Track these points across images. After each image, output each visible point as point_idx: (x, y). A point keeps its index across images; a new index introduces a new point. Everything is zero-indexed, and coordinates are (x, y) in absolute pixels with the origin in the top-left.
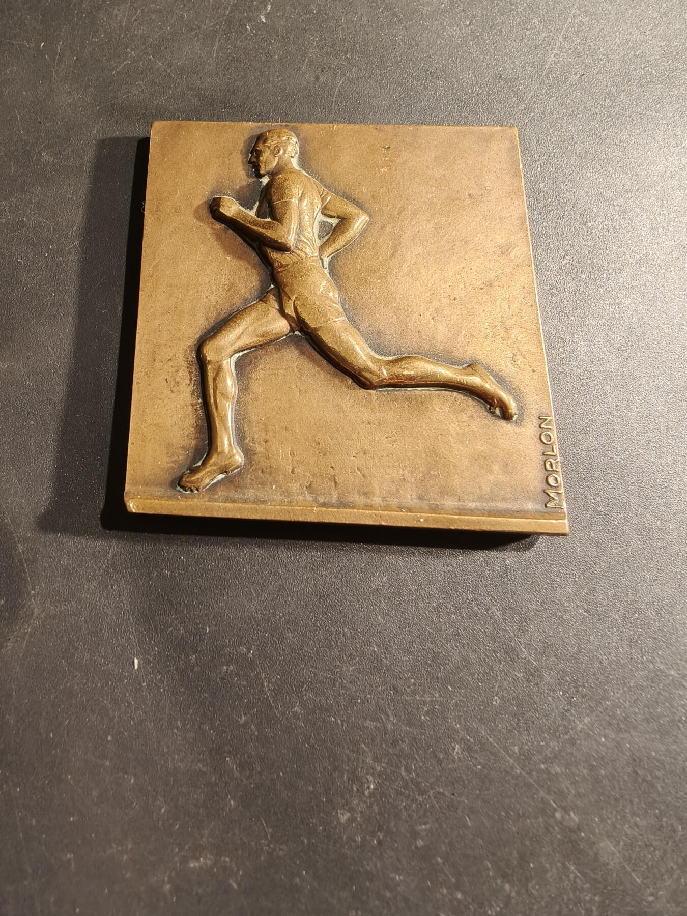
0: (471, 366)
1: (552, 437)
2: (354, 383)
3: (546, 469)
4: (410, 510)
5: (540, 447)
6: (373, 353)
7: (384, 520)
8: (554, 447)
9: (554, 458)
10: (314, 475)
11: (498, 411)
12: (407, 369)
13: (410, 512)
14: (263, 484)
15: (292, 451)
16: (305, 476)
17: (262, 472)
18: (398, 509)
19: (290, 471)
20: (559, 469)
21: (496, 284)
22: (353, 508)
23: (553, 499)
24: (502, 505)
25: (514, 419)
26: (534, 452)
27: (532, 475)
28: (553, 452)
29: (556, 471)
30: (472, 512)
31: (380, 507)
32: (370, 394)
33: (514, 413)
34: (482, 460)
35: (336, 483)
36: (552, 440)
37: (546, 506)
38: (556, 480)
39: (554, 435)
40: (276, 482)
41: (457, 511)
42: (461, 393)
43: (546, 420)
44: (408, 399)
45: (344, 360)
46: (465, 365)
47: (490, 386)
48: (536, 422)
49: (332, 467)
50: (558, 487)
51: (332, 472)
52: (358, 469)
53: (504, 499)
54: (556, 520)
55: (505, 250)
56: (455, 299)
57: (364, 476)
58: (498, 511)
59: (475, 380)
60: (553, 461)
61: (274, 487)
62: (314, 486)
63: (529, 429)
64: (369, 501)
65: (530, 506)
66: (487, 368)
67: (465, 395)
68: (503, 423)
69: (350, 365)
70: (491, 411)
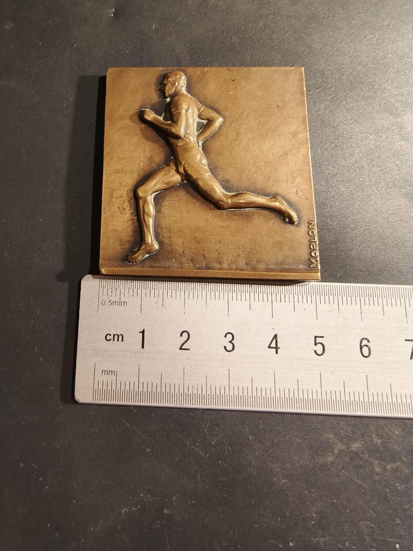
0: (274, 197)
1: (314, 232)
2: (214, 207)
3: (310, 248)
4: (242, 270)
5: (308, 237)
6: (224, 191)
7: (229, 275)
8: (315, 237)
9: (315, 243)
10: (194, 254)
11: (287, 220)
12: (242, 200)
13: (242, 271)
14: (168, 259)
15: (183, 242)
16: (189, 254)
17: (168, 253)
18: (236, 270)
19: (182, 252)
20: (318, 248)
21: (289, 153)
22: (213, 270)
23: (314, 263)
24: (287, 267)
25: (296, 223)
26: (305, 240)
27: (303, 253)
28: (315, 239)
29: (316, 249)
30: (272, 270)
31: (227, 268)
32: (222, 213)
33: (295, 221)
34: (279, 245)
35: (205, 257)
36: (315, 234)
37: (310, 267)
38: (315, 253)
39: (316, 232)
40: (175, 258)
41: (265, 270)
42: (269, 211)
43: (312, 223)
44: (241, 214)
45: (209, 195)
46: (272, 197)
47: (284, 207)
48: (307, 225)
49: (203, 250)
50: (316, 257)
51: (203, 252)
52: (216, 250)
53: (289, 264)
54: (314, 273)
55: (295, 135)
56: (267, 162)
57: (219, 253)
58: (285, 269)
59: (277, 204)
60: (314, 244)
61: (174, 260)
62: (194, 259)
63: (304, 228)
64: (221, 266)
65: (302, 267)
66: (283, 198)
67: (271, 212)
68: (290, 226)
69: (212, 198)
70: (284, 220)
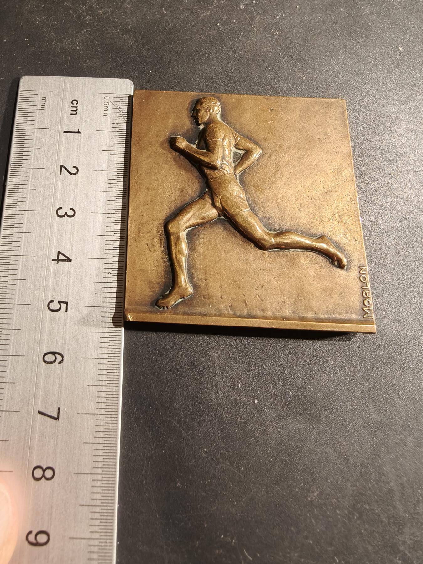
0: (321, 238)
1: (366, 278)
2: (255, 247)
3: (363, 297)
4: (288, 319)
5: (360, 283)
6: (266, 230)
7: (274, 325)
8: (368, 284)
9: (368, 290)
10: (233, 299)
11: (336, 263)
12: (286, 239)
13: (289, 320)
14: (204, 305)
15: (221, 285)
16: (228, 300)
17: (204, 297)
18: (282, 319)
19: (220, 297)
20: (371, 296)
21: (334, 190)
22: (256, 318)
23: (367, 313)
24: (340, 317)
25: (345, 268)
26: (356, 286)
27: (355, 300)
28: (367, 286)
29: (369, 298)
30: (322, 320)
31: (272, 317)
32: (264, 253)
33: (345, 265)
34: (328, 291)
35: (246, 304)
36: (367, 280)
37: (363, 317)
38: (369, 302)
39: (368, 278)
40: (212, 303)
41: (315, 320)
42: (315, 253)
43: (363, 268)
44: (286, 256)
45: (249, 233)
46: (318, 237)
48: (358, 269)
49: (244, 295)
50: (369, 306)
51: (243, 298)
52: (258, 296)
53: (339, 313)
54: (369, 325)
55: (339, 171)
56: (311, 199)
57: (262, 300)
58: (337, 320)
59: (323, 246)
60: (367, 292)
61: (211, 306)
62: (234, 306)
63: (354, 273)
64: (265, 314)
65: (354, 317)
67: (317, 254)
68: (338, 270)
69: (253, 236)
70: (333, 263)
